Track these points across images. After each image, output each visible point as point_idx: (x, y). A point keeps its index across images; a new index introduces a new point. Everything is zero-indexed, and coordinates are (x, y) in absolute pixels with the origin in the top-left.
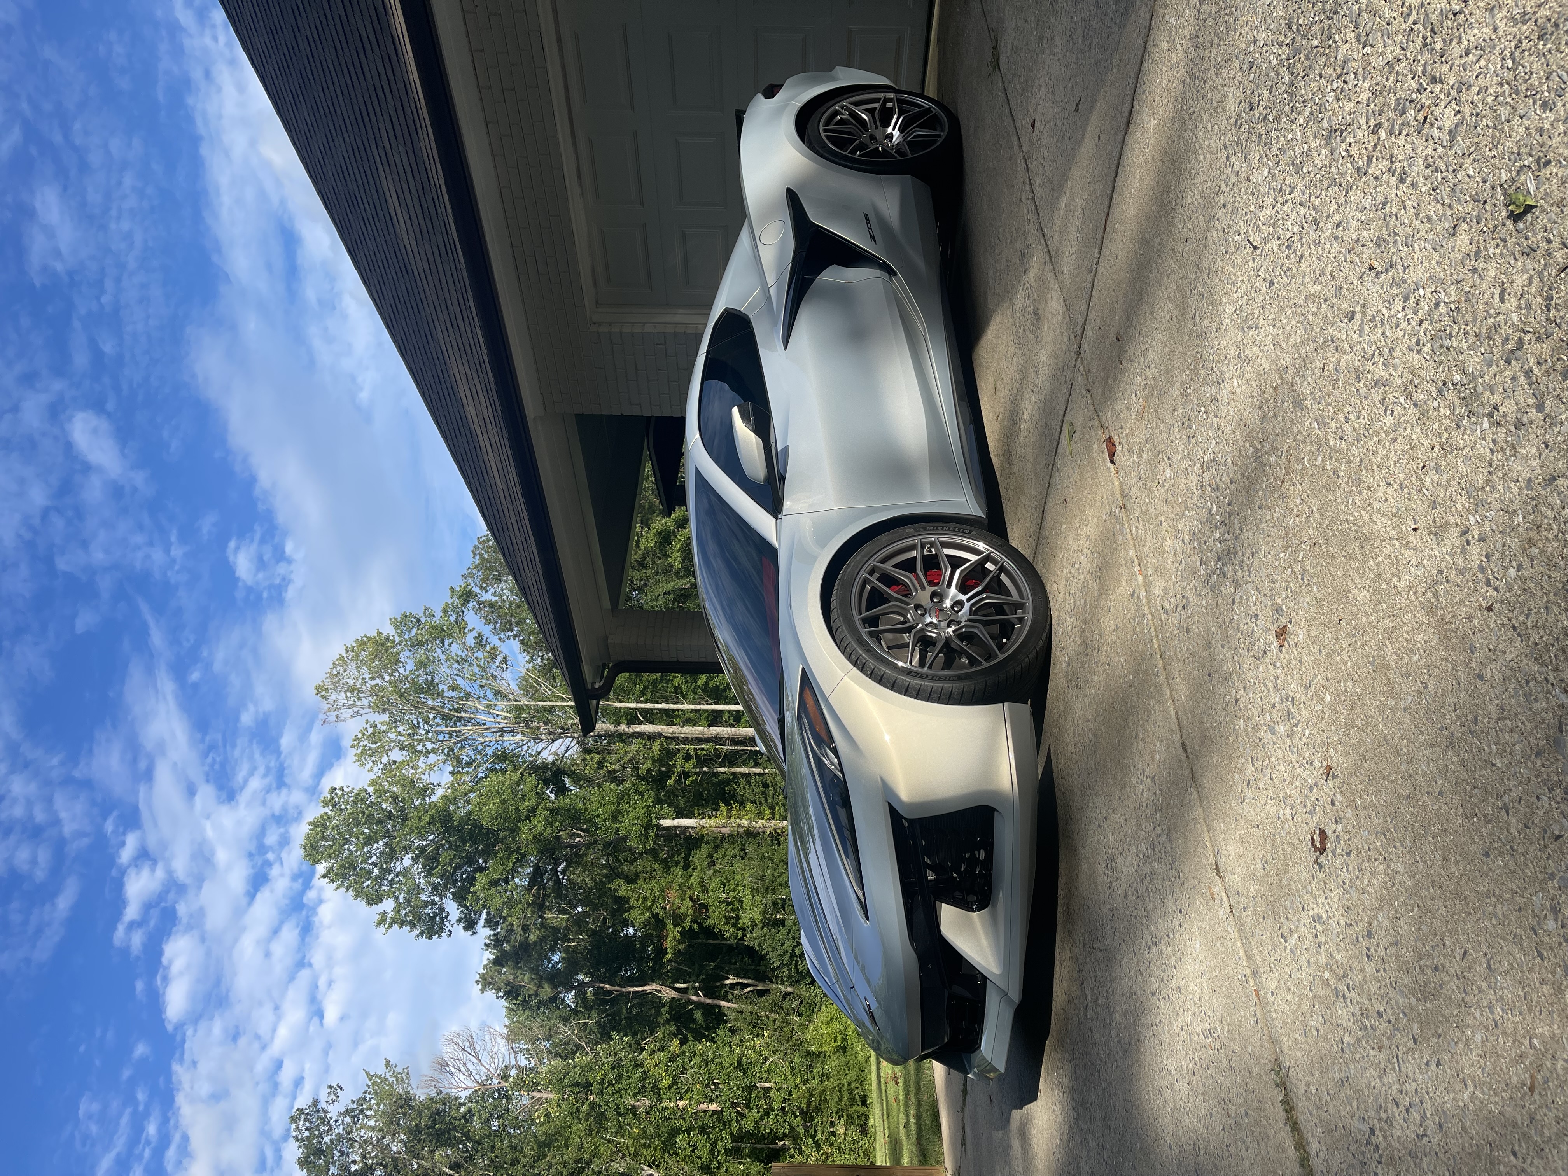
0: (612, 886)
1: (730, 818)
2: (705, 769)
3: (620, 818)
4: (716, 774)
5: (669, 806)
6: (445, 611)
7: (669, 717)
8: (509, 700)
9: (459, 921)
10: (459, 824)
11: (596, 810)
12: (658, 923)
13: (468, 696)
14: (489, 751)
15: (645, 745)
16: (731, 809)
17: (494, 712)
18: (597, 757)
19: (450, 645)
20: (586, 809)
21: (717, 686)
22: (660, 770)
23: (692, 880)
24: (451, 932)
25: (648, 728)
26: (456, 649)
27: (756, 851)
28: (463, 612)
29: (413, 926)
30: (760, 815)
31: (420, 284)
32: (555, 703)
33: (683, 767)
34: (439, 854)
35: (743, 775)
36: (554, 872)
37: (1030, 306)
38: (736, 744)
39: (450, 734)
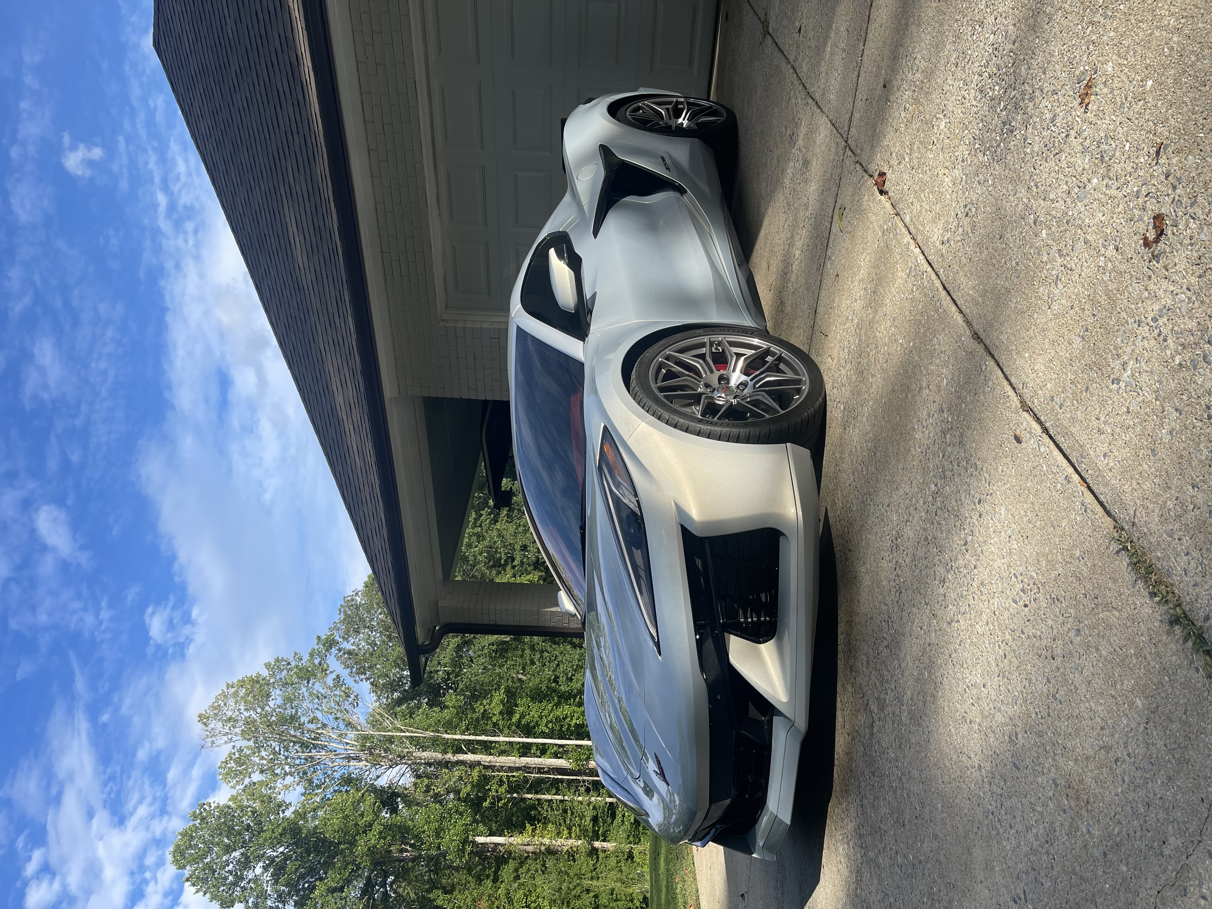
0: (431, 896)
1: (534, 837)
2: (515, 795)
3: (442, 834)
4: (524, 800)
5: (484, 825)
6: (312, 655)
7: (487, 748)
8: (358, 730)
10: (307, 836)
11: (423, 827)
13: (324, 726)
14: (337, 775)
15: (466, 771)
16: (536, 829)
17: (345, 740)
18: (426, 781)
19: (313, 683)
20: (414, 826)
21: (528, 724)
22: (477, 794)
23: (500, 892)
25: (470, 757)
26: (318, 687)
27: (554, 865)
28: (326, 656)
30: (559, 834)
31: (307, 296)
32: (395, 734)
33: (497, 792)
34: (286, 864)
35: (546, 801)
36: (383, 884)
37: (799, 165)
38: (541, 773)
39: (306, 759)
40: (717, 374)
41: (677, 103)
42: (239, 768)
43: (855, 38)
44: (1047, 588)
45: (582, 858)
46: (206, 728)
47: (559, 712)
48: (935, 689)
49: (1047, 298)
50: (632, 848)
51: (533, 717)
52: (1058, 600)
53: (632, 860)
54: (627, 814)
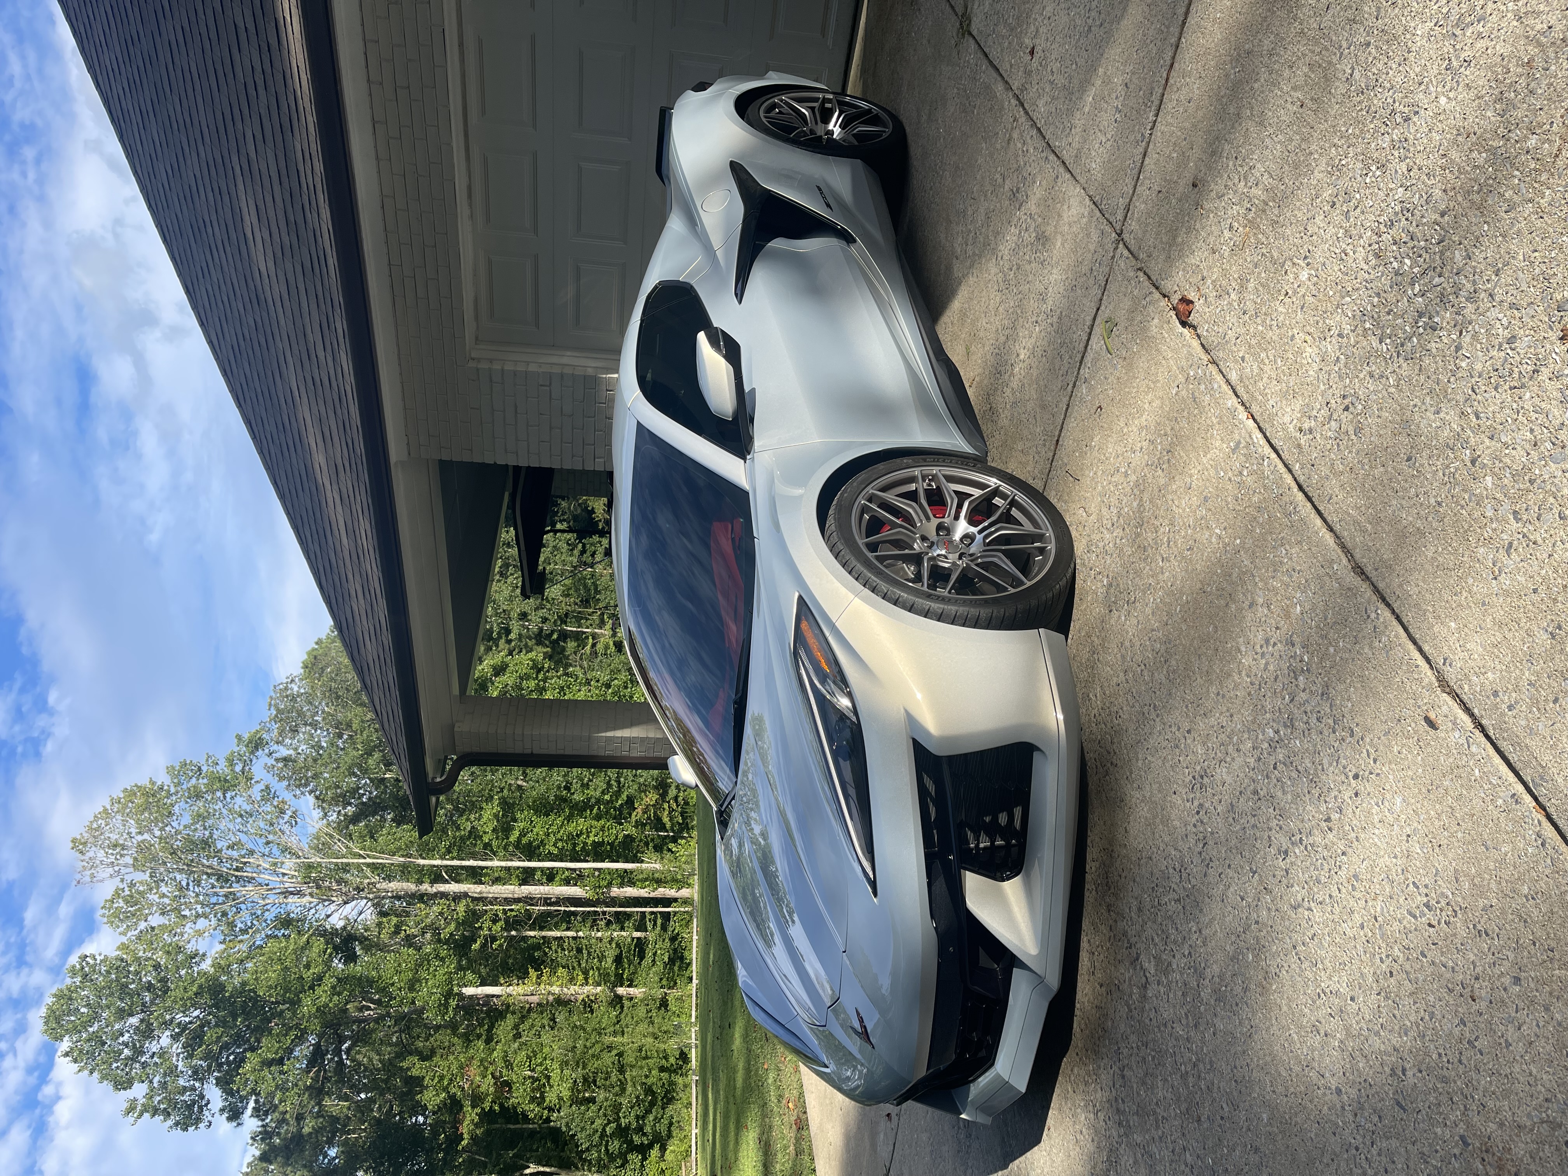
0: (404, 1065)
1: (539, 984)
2: (513, 933)
3: (417, 986)
4: (525, 939)
5: (473, 972)
6: (230, 760)
7: (476, 875)
8: (299, 857)
9: (222, 1110)
10: (231, 996)
11: (391, 978)
12: (453, 1106)
13: (251, 852)
14: (269, 916)
15: (449, 906)
16: (541, 975)
17: (281, 870)
18: (394, 920)
19: (232, 798)
20: (380, 977)
21: (530, 843)
22: (463, 934)
23: (495, 1054)
24: (210, 1123)
25: (453, 888)
26: (240, 803)
27: (567, 1020)
28: (251, 761)
29: (167, 1114)
30: (572, 980)
31: (273, 314)
32: (351, 861)
33: (490, 929)
34: (203, 1032)
35: (556, 938)
36: (338, 1052)
37: (1029, 237)
38: (549, 905)
39: (226, 896)
40: (935, 522)
41: (825, 101)
42: (130, 909)
43: (1141, 101)
44: (1470, 915)
45: (601, 1009)
46: (83, 858)
47: (571, 828)
48: (1265, 979)
49: (1491, 565)
50: (666, 994)
51: (537, 835)
52: (1487, 935)
53: (666, 1009)
54: (659, 952)
